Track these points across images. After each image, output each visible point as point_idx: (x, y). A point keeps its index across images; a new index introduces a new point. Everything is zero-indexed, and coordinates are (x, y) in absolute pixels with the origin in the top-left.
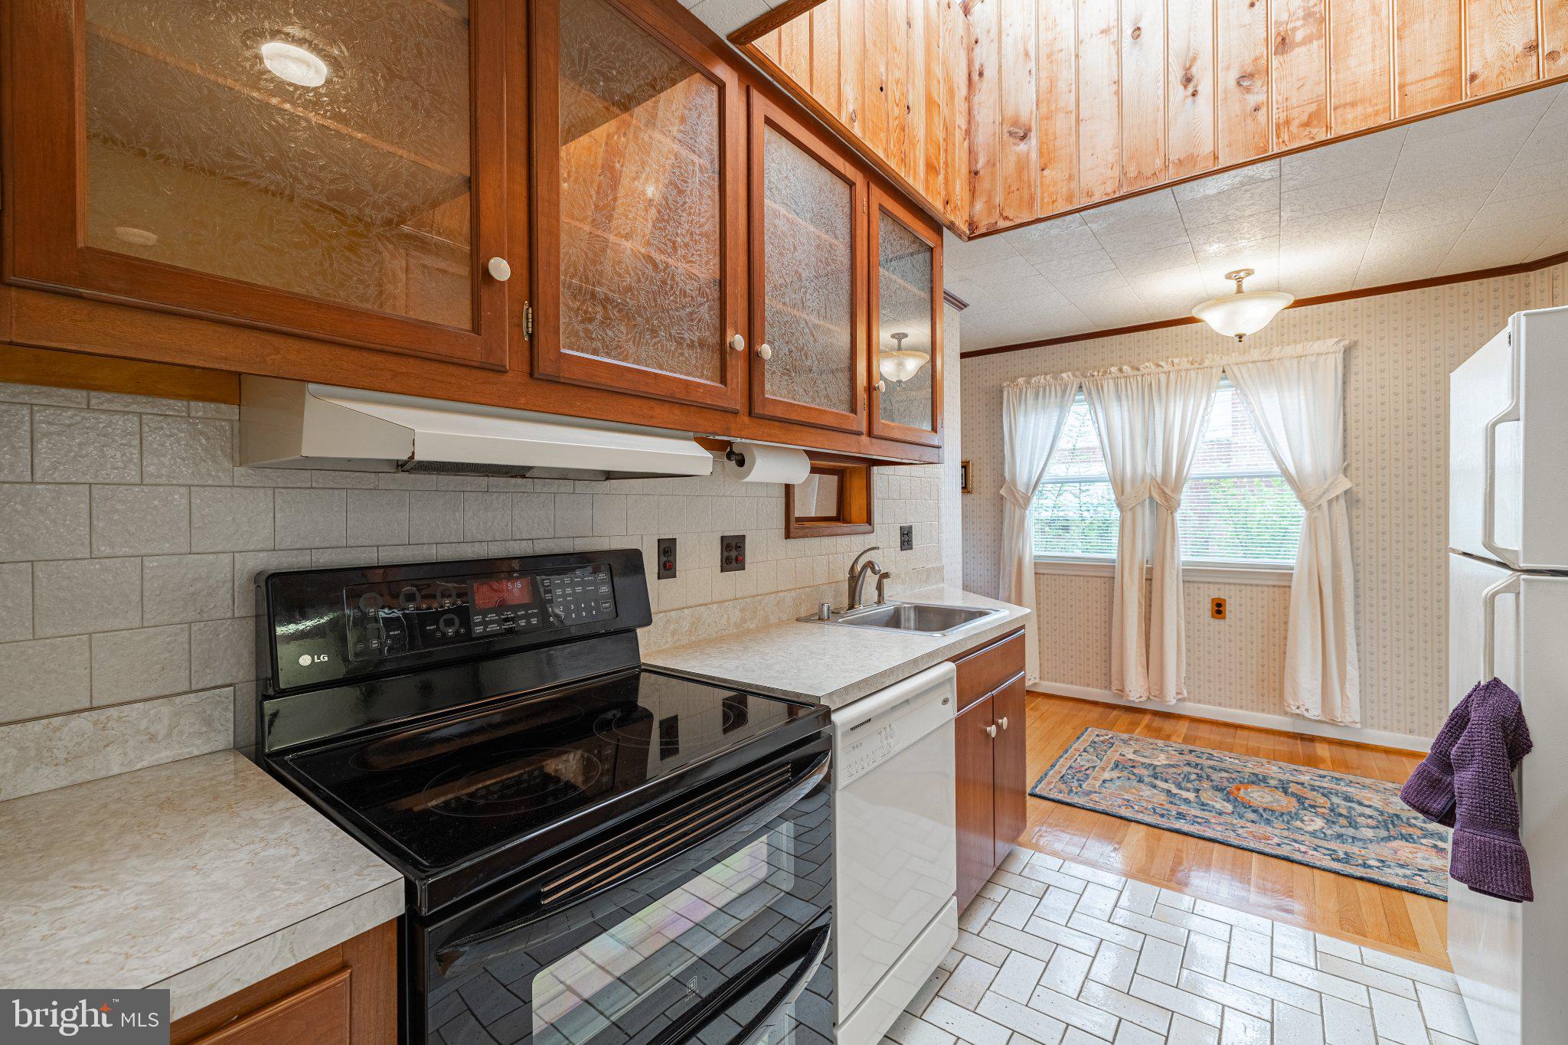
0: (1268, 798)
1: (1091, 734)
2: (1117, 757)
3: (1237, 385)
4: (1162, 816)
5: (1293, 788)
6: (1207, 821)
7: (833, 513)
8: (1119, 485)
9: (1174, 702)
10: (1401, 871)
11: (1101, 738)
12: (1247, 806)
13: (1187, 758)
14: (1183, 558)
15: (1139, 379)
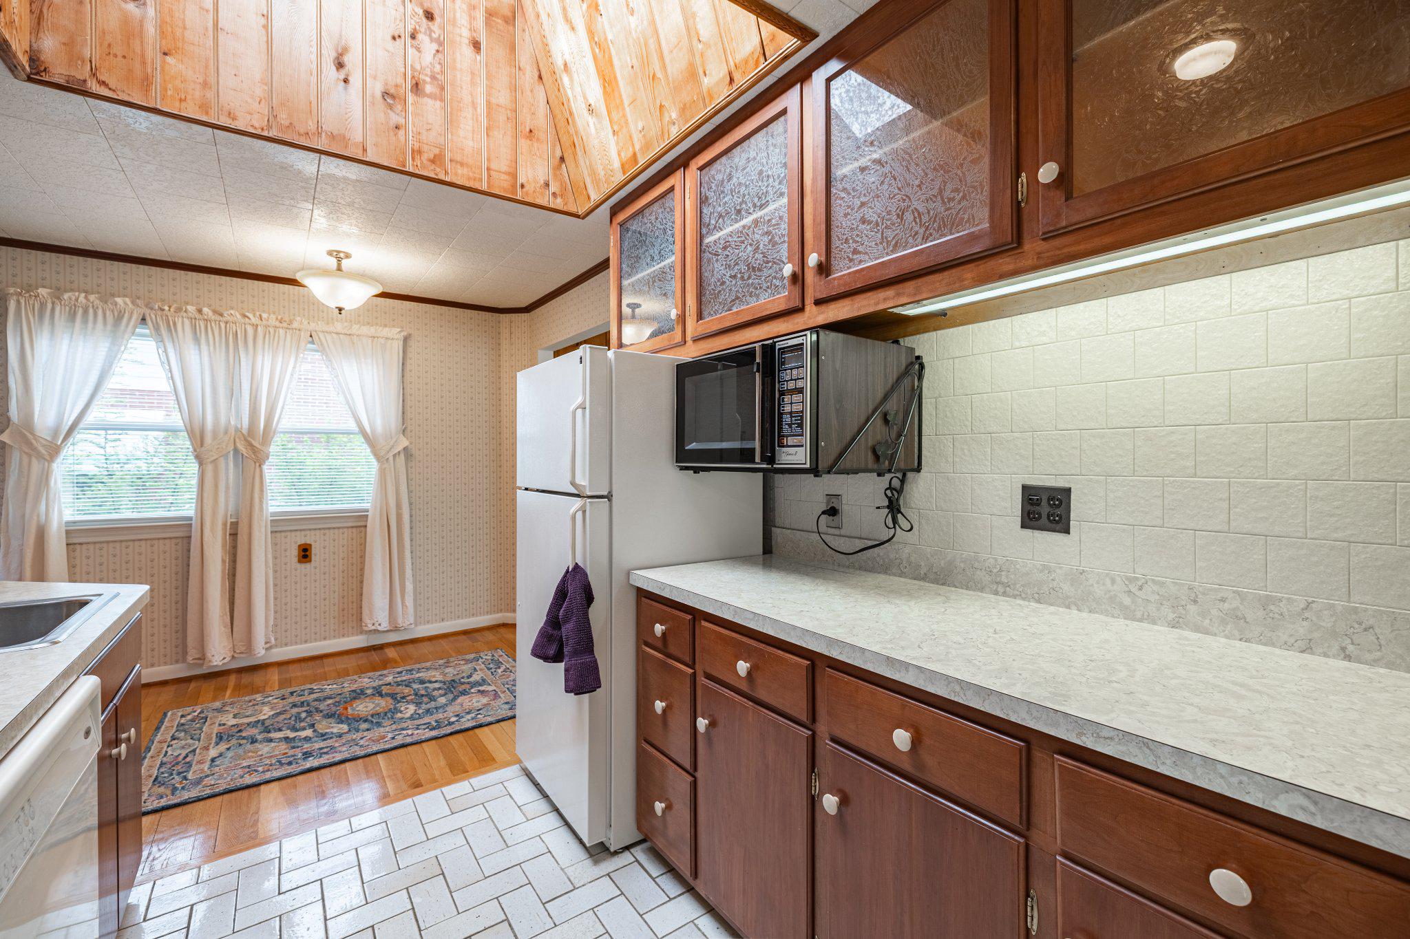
0: (371, 706)
1: (174, 718)
2: (216, 729)
3: (322, 350)
4: (290, 763)
5: (385, 690)
6: (332, 748)
8: (197, 436)
9: (263, 652)
10: (469, 717)
11: (189, 717)
12: (359, 719)
13: (291, 700)
14: (272, 509)
15: (223, 325)
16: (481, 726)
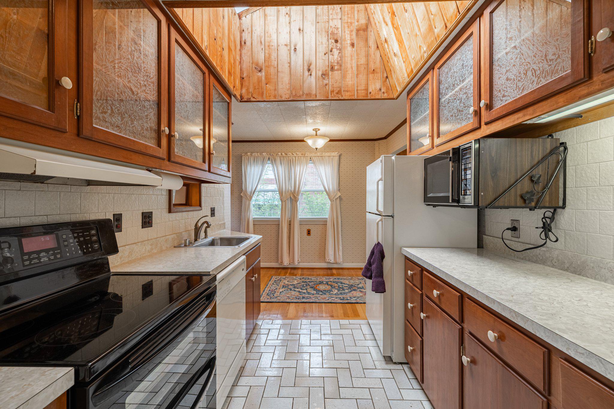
0: (324, 287)
1: (274, 278)
2: (283, 284)
3: (314, 163)
4: (298, 299)
5: (329, 283)
6: (310, 297)
7: (184, 203)
8: (281, 193)
9: (297, 263)
10: (354, 299)
11: (277, 279)
12: (319, 291)
13: (302, 280)
14: (300, 217)
15: (287, 158)
16: (357, 303)
